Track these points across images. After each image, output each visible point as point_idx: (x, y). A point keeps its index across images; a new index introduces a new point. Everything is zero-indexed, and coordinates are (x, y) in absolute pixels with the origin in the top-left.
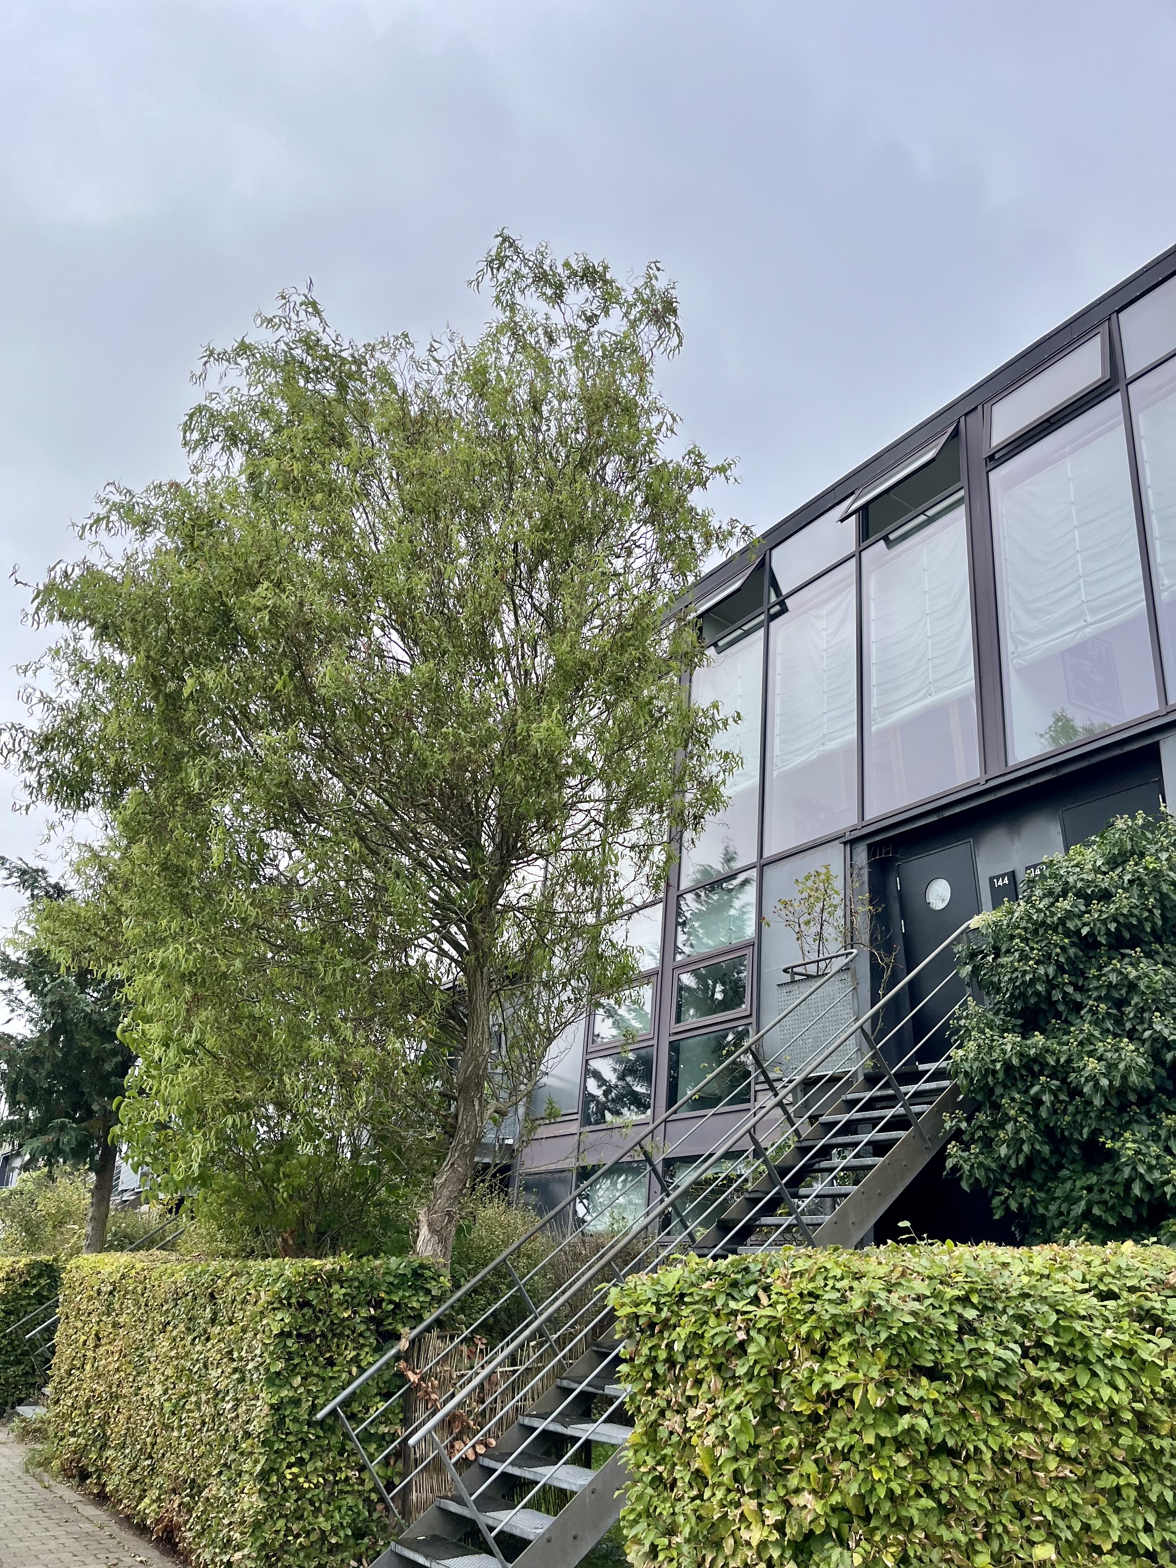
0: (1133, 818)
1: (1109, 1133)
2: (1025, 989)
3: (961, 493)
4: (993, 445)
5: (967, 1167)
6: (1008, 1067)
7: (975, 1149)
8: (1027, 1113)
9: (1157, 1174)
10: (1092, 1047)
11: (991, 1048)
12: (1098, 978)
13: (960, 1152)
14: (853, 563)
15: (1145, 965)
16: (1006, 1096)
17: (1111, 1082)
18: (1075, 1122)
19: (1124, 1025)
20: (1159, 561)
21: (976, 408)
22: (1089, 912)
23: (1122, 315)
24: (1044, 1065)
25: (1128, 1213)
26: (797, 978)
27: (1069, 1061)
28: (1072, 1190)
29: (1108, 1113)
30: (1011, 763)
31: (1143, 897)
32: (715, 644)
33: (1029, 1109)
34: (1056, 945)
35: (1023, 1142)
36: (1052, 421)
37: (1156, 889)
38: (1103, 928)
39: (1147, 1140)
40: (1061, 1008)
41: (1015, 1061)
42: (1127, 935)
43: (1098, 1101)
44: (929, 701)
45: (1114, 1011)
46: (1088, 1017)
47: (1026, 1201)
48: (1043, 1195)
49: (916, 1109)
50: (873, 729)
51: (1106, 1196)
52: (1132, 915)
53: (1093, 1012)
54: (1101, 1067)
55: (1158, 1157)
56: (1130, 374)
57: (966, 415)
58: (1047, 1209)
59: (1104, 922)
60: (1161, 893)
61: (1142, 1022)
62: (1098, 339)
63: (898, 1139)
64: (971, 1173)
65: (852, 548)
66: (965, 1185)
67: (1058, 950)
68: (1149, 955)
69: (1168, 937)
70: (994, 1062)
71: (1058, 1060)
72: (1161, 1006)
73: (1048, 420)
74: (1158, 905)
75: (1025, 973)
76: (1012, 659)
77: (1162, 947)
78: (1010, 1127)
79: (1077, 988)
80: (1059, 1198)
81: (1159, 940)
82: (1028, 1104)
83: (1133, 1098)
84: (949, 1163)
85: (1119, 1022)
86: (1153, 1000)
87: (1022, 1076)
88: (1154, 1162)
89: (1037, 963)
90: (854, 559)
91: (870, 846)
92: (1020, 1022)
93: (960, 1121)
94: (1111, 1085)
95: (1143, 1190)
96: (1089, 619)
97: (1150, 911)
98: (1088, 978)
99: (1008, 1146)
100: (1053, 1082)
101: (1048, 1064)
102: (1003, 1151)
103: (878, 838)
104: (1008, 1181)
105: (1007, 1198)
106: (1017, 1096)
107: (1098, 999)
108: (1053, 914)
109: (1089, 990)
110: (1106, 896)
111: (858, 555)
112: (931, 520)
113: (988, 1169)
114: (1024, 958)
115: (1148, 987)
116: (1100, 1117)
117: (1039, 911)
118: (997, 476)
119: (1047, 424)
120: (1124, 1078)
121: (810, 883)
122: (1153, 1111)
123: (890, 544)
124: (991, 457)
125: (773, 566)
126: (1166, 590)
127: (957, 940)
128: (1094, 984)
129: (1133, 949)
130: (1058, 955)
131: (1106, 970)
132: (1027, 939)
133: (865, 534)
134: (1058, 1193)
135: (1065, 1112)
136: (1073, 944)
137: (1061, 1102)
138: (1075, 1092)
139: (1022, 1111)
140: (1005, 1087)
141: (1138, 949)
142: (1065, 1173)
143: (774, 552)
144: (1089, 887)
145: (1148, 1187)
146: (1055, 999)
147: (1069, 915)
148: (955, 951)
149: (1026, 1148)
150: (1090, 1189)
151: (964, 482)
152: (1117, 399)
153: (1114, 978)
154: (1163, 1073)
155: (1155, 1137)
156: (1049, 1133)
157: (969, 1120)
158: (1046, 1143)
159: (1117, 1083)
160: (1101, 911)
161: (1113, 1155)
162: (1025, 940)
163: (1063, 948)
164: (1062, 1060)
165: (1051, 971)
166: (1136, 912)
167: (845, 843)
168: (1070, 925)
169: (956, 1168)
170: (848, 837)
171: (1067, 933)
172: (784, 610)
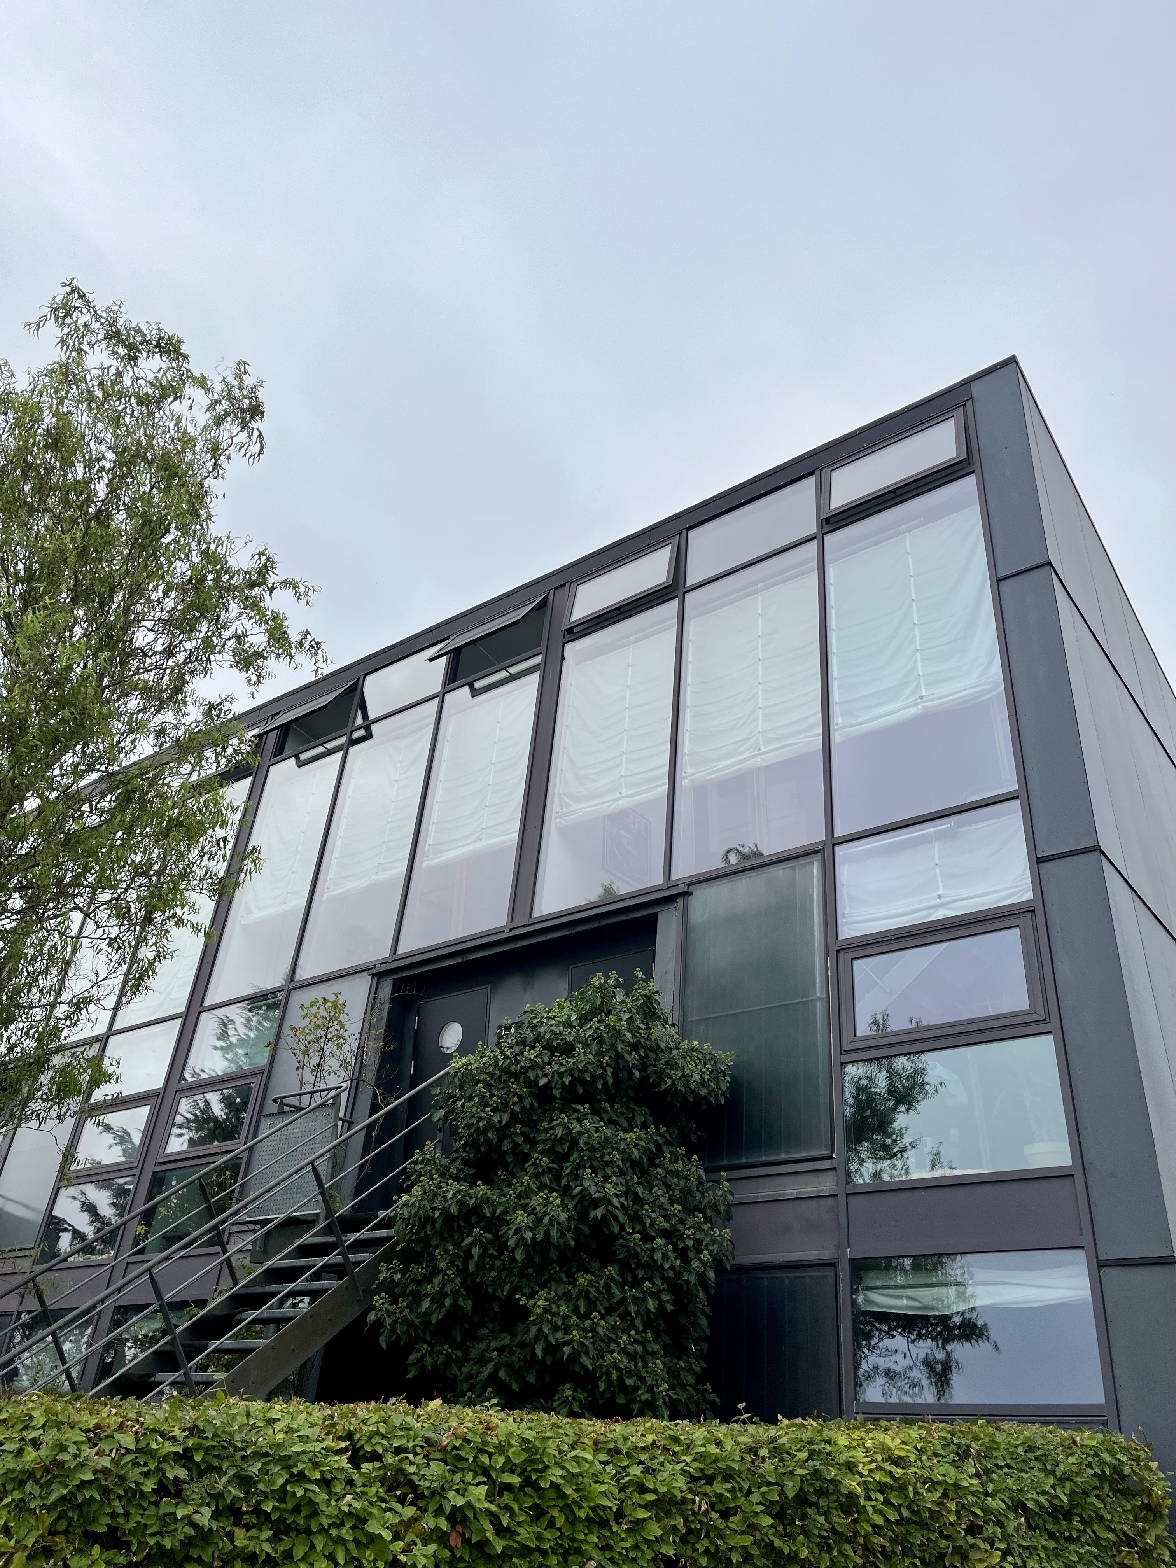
0: (607, 977)
1: (527, 1291)
2: (478, 1136)
3: (538, 660)
4: (573, 620)
5: (388, 1321)
6: (447, 1215)
7: (402, 1303)
8: (457, 1266)
9: (560, 1335)
10: (527, 1201)
11: (435, 1195)
12: (547, 1131)
13: (387, 1306)
14: (436, 702)
15: (591, 1123)
16: (441, 1248)
17: (534, 1235)
18: (499, 1278)
19: (561, 1181)
20: (686, 750)
21: (564, 585)
22: (549, 1064)
23: (691, 534)
24: (482, 1217)
25: (531, 1378)
26: (286, 1109)
27: (505, 1213)
28: (486, 1350)
29: (530, 1270)
30: (536, 914)
31: (600, 1054)
32: (297, 756)
33: (459, 1262)
34: (515, 1094)
35: (446, 1295)
36: (623, 610)
37: (613, 1047)
38: (560, 1082)
39: (560, 1298)
40: (509, 1159)
41: (454, 1209)
42: (580, 1091)
43: (519, 1255)
44: (478, 845)
45: (555, 1166)
46: (531, 1170)
47: (442, 1359)
48: (459, 1353)
49: (353, 1257)
50: (424, 865)
51: (514, 1359)
52: (587, 1071)
53: (536, 1165)
54: (528, 1220)
55: (566, 1317)
56: (689, 583)
57: (556, 589)
58: (460, 1370)
59: (561, 1075)
60: (617, 1052)
61: (576, 1179)
62: (669, 548)
63: (328, 1290)
64: (393, 1330)
65: (437, 688)
66: (383, 1341)
67: (516, 1099)
68: (597, 1112)
69: (622, 1098)
70: (434, 1209)
71: (494, 1211)
72: (596, 1163)
73: (618, 608)
74: (613, 1063)
75: (480, 1119)
76: (556, 818)
77: (612, 1106)
78: (437, 1280)
79: (528, 1139)
80: (472, 1359)
81: (611, 1101)
82: (458, 1256)
83: (554, 1255)
84: (372, 1317)
85: (558, 1178)
86: (589, 1158)
87: (459, 1226)
88: (560, 1323)
89: (494, 1110)
90: (437, 700)
91: (395, 981)
92: (472, 1171)
93: (395, 1273)
94: (534, 1238)
95: (545, 1351)
96: (625, 793)
97: (604, 1069)
98: (538, 1130)
99: (432, 1301)
100: (486, 1235)
101: (484, 1214)
102: (426, 1304)
103: (405, 974)
104: (428, 1338)
105: (424, 1355)
106: (451, 1248)
107: (544, 1152)
108: (518, 1062)
109: (538, 1142)
110: (568, 1049)
111: (441, 696)
112: (513, 678)
113: (411, 1325)
114: (484, 1103)
115: (586, 1143)
116: (522, 1274)
117: (507, 1057)
118: (573, 649)
119: (617, 612)
120: (547, 1233)
121: (314, 1010)
122: (574, 1270)
123: (475, 693)
124: (570, 631)
125: (365, 690)
126: (687, 777)
127: (438, 1082)
128: (543, 1136)
129: (583, 1105)
130: (514, 1104)
131: (555, 1123)
132: (491, 1086)
133: (452, 679)
134: (473, 1353)
135: (492, 1268)
136: (531, 1094)
137: (492, 1256)
138: (502, 1247)
139: (452, 1263)
140: (442, 1238)
141: (587, 1105)
142: (484, 1331)
143: (369, 679)
144: (557, 1039)
145: (553, 1349)
146: (504, 1148)
147: (534, 1065)
148: (433, 1093)
149: (448, 1302)
150: (501, 1350)
151: (543, 649)
152: (674, 604)
153: (559, 1132)
154: (586, 1230)
155: (566, 1297)
156: (474, 1288)
157: (404, 1272)
158: (469, 1298)
159: (539, 1237)
160: (562, 1064)
161: (526, 1312)
162: (487, 1086)
163: (521, 1098)
164: (498, 1212)
165: (505, 1118)
166: (590, 1068)
167: (373, 975)
168: (531, 1075)
169: (378, 1324)
170: (378, 969)
171: (528, 1083)
172: (369, 736)
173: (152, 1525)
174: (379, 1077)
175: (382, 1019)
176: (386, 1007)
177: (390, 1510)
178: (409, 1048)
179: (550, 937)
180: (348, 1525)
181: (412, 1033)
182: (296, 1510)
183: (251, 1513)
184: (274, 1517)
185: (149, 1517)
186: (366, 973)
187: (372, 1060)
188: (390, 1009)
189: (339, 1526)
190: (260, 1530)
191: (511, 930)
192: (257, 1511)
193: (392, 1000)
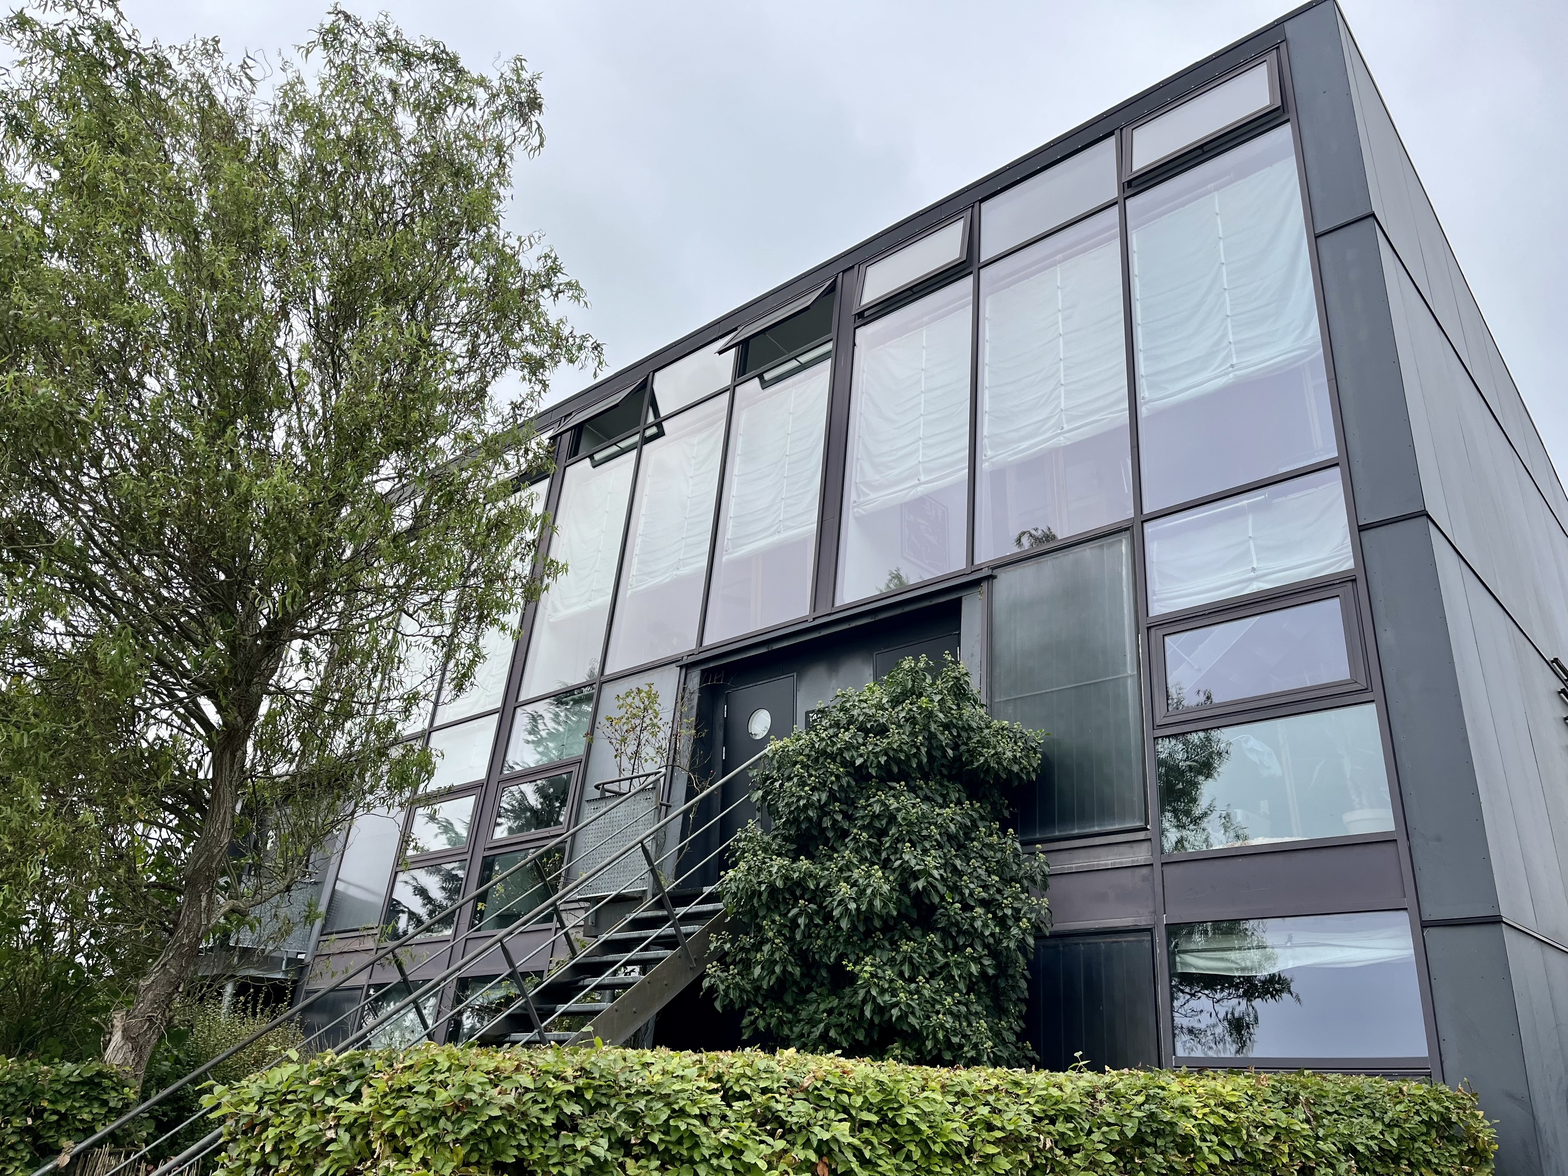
0: (917, 661)
1: (853, 957)
2: (799, 815)
3: (829, 346)
4: (863, 303)
5: (722, 987)
6: (772, 889)
7: (733, 970)
8: (784, 935)
9: (887, 997)
10: (850, 873)
11: (760, 870)
12: (865, 808)
13: (719, 973)
14: (727, 396)
15: (908, 799)
16: (768, 919)
17: (858, 906)
18: (825, 946)
19: (880, 854)
20: (985, 433)
21: (853, 267)
22: (864, 745)
23: (984, 206)
24: (806, 889)
25: (860, 1036)
26: (608, 794)
27: (828, 885)
28: (815, 1012)
29: (855, 938)
30: (838, 604)
31: (913, 734)
32: (591, 457)
33: (786, 931)
34: (832, 774)
35: (775, 962)
36: (915, 290)
37: (926, 727)
38: (875, 761)
39: (885, 964)
40: (830, 834)
41: (779, 883)
42: (895, 770)
43: (844, 924)
44: (776, 538)
45: (874, 841)
46: (851, 845)
47: (774, 1021)
48: (790, 1016)
49: (684, 929)
50: (724, 559)
51: (843, 1019)
52: (901, 750)
53: (856, 840)
54: (853, 892)
55: (891, 981)
56: (983, 259)
57: (844, 272)
58: (791, 1030)
59: (876, 755)
60: (930, 732)
61: (895, 853)
62: (961, 222)
63: (662, 959)
64: (726, 994)
65: (727, 381)
66: (718, 1005)
67: (833, 778)
68: (913, 789)
69: (935, 775)
70: (760, 883)
71: (818, 884)
72: (914, 837)
73: (911, 289)
74: (926, 743)
75: (800, 798)
76: (854, 507)
77: (927, 784)
78: (766, 948)
79: (847, 817)
80: (803, 1020)
81: (926, 777)
82: (786, 926)
83: (877, 923)
84: (706, 983)
85: (877, 852)
86: (908, 832)
87: (784, 898)
88: (886, 986)
89: (813, 789)
90: (728, 393)
91: (703, 671)
92: (794, 847)
93: (725, 943)
94: (858, 909)
95: (873, 1012)
96: (923, 479)
97: (918, 749)
98: (856, 808)
99: (762, 968)
100: (811, 905)
101: (809, 887)
102: (757, 971)
103: (711, 665)
104: (760, 1002)
105: (756, 1018)
106: (777, 918)
107: (863, 828)
108: (834, 744)
109: (856, 819)
110: (882, 731)
111: (731, 390)
112: (803, 367)
113: (742, 990)
114: (802, 784)
115: (904, 819)
116: (847, 942)
117: (822, 739)
118: (864, 334)
119: (910, 293)
120: (871, 904)
121: (629, 700)
122: (896, 938)
123: (765, 385)
124: (860, 315)
125: (655, 387)
126: (987, 460)
127: (754, 765)
128: (861, 813)
129: (898, 783)
130: (832, 783)
131: (872, 800)
132: (809, 766)
133: (742, 371)
134: (804, 1015)
135: (818, 937)
136: (848, 774)
137: (817, 925)
138: (828, 917)
139: (780, 933)
140: (769, 909)
141: (903, 783)
142: (813, 995)
143: (657, 375)
144: (870, 721)
145: (880, 1010)
146: (824, 825)
147: (849, 746)
148: (750, 775)
149: (778, 969)
150: (830, 1012)
151: (833, 335)
152: (969, 281)
153: (877, 808)
154: (908, 901)
155: (892, 962)
156: (802, 957)
157: (733, 942)
158: (797, 965)
159: (863, 908)
160: (876, 745)
161: (852, 978)
162: (805, 766)
163: (838, 777)
164: (822, 885)
165: (824, 797)
166: (905, 748)
167: (681, 667)
168: (847, 755)
169: (712, 989)
170: (686, 661)
171: (844, 763)
172: (661, 434)
173: (553, 1156)
174: (692, 764)
175: (692, 708)
176: (696, 697)
177: (762, 1142)
178: (720, 735)
179: (853, 624)
180: (727, 1155)
181: (722, 721)
182: (679, 1142)
183: (640, 1145)
184: (661, 1148)
185: (551, 1149)
186: (674, 665)
187: (685, 746)
188: (700, 698)
189: (719, 1156)
190: (649, 1160)
191: (814, 619)
192: (645, 1142)
193: (701, 690)
